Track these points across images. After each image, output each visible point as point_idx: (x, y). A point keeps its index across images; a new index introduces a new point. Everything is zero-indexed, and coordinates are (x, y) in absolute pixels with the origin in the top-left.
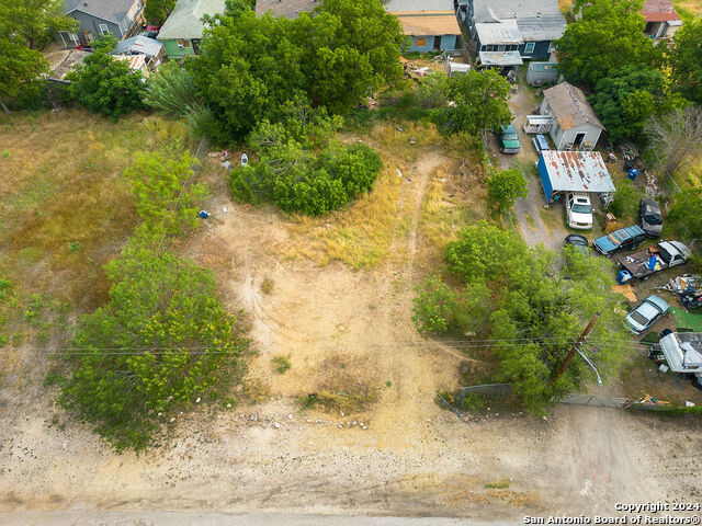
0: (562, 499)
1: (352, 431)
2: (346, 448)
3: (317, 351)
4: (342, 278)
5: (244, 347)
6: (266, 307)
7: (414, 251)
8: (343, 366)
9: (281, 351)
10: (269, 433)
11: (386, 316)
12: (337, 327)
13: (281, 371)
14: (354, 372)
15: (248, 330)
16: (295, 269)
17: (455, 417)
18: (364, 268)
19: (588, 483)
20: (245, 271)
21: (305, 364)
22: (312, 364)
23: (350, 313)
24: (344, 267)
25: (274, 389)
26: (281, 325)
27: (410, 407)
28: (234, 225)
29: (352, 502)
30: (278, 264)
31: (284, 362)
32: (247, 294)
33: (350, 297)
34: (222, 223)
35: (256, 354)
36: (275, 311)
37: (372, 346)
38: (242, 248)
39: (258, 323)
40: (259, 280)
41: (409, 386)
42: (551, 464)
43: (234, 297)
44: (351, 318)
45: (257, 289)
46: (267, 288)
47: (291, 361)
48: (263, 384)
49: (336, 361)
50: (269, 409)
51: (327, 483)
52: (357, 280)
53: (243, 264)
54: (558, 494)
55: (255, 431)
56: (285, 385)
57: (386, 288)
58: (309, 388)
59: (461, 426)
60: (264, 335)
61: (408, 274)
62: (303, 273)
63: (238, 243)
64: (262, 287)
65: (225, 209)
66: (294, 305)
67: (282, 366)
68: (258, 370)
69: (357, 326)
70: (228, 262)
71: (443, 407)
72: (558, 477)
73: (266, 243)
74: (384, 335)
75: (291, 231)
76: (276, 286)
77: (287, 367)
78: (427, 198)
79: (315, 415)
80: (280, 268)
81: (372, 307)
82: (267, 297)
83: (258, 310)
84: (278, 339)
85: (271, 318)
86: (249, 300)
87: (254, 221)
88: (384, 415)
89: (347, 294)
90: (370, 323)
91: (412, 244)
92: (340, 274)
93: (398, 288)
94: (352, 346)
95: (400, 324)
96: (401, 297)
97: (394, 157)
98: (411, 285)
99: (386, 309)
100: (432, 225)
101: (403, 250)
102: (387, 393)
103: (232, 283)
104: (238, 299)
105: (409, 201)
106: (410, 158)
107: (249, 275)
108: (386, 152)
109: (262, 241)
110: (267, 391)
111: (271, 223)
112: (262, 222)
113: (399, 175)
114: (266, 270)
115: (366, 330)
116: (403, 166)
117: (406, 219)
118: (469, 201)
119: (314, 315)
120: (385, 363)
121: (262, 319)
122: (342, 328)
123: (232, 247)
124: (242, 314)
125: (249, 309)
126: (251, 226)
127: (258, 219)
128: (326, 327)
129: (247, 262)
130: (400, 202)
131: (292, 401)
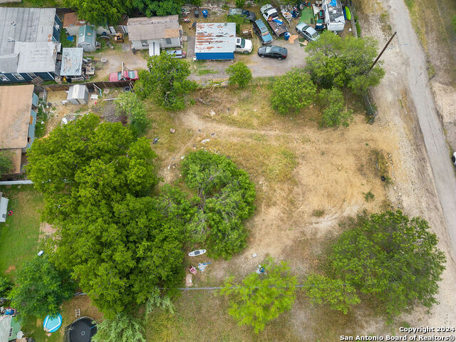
0: (401, 82)
1: (394, 160)
2: (402, 163)
3: (357, 180)
4: (304, 172)
5: (362, 219)
6: (334, 212)
7: (277, 132)
8: (362, 166)
9: (361, 199)
10: (404, 198)
11: (327, 146)
12: (340, 171)
13: (372, 196)
14: (364, 160)
15: (350, 219)
16: (301, 199)
17: (377, 117)
18: (292, 159)
19: (392, 72)
20: (308, 229)
21: (365, 185)
22: (365, 182)
23: (329, 165)
24: (295, 170)
25: (382, 198)
26: (344, 201)
27: (376, 135)
28: (268, 245)
29: (424, 159)
30: (300, 210)
31: (367, 195)
32: (326, 225)
33: (318, 166)
34: (267, 255)
35: (365, 212)
36: (335, 206)
37: (347, 152)
38: (289, 237)
39: (345, 214)
40: (314, 219)
41: (365, 135)
42: (387, 84)
43: (330, 232)
44: (332, 164)
45: (321, 219)
46: (319, 214)
47: (366, 192)
48: (381, 204)
49: (360, 170)
50: (393, 199)
51: (419, 170)
52: (304, 162)
53: (303, 233)
54: (399, 83)
55: (405, 205)
56: (379, 193)
57: (308, 147)
58: (378, 181)
59: (380, 114)
60: (353, 209)
61: (295, 135)
62: (304, 194)
63: (285, 240)
64: (319, 216)
65: (255, 255)
66: (329, 196)
67: (369, 196)
68: (374, 208)
69: (337, 161)
70: (302, 244)
71: (373, 122)
72: (392, 82)
73: (282, 220)
74: (340, 147)
75: (268, 206)
76: (316, 208)
77: (369, 193)
78: (233, 122)
79: (390, 175)
80: (302, 208)
81: (323, 154)
82: (326, 212)
83: (337, 215)
84: (353, 202)
85: (341, 207)
86: (330, 223)
87: (263, 232)
88: (383, 146)
89: (316, 168)
90: (334, 154)
91: (272, 133)
92: (301, 172)
93: (306, 141)
94: (350, 162)
95: (331, 139)
96: (313, 139)
97: (189, 144)
98: (304, 134)
99: (323, 146)
100: (255, 122)
101: (277, 138)
102: (372, 145)
103: (319, 235)
104: (330, 229)
105: (234, 135)
106: (189, 134)
107: (311, 226)
108: (183, 149)
109: (281, 223)
110: (384, 202)
111: (263, 220)
112: (264, 226)
113: (208, 140)
114: (306, 216)
115: (338, 156)
116: (199, 139)
117: (251, 136)
118: (235, 99)
119: (334, 184)
120: (356, 146)
121: (342, 212)
122: (340, 168)
123: (289, 243)
124: (341, 224)
125: (337, 221)
126: (267, 234)
127: (260, 230)
128: (341, 176)
129: (301, 230)
130: (235, 140)
131: (387, 189)
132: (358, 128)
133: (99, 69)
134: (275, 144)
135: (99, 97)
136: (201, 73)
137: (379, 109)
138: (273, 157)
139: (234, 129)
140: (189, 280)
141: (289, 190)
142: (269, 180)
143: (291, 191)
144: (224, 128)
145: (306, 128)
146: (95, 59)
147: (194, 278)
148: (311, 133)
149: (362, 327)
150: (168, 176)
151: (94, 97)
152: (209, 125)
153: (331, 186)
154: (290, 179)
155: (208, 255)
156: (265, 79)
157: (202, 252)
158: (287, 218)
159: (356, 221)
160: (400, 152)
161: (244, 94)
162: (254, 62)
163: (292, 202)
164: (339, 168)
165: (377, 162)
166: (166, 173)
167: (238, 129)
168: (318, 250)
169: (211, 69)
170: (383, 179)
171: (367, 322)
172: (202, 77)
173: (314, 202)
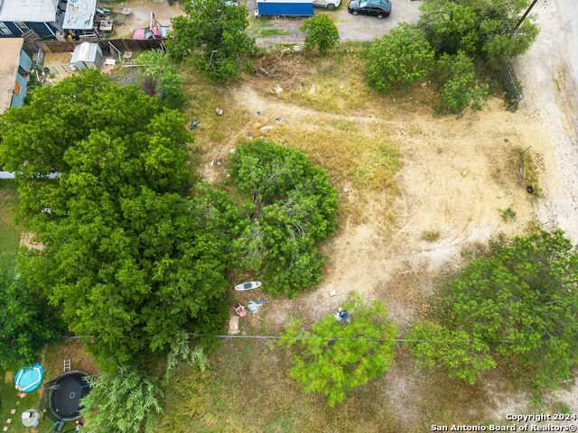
0: (557, 55)
1: (546, 164)
2: (558, 169)
3: (489, 190)
4: (411, 177)
5: (497, 248)
6: (455, 235)
7: (373, 118)
8: (499, 171)
9: (496, 219)
10: (561, 219)
11: (446, 141)
12: (465, 176)
13: (513, 215)
14: (502, 163)
15: (479, 246)
16: (405, 215)
17: (521, 102)
18: (393, 158)
19: (545, 41)
20: (415, 259)
21: (503, 198)
22: (502, 193)
23: (448, 168)
24: (398, 174)
25: (529, 218)
26: (470, 220)
27: (520, 127)
28: (354, 280)
30: (403, 230)
31: (505, 213)
32: (443, 254)
33: (432, 169)
35: (501, 237)
36: (457, 226)
37: (476, 151)
38: (385, 269)
39: (472, 239)
40: (424, 245)
41: (505, 127)
42: (538, 56)
43: (447, 264)
44: (453, 166)
45: (435, 245)
46: (432, 237)
47: (504, 207)
48: (527, 227)
49: (496, 176)
50: (544, 219)
52: (411, 162)
53: (407, 264)
54: (554, 56)
55: (562, 228)
56: (524, 210)
57: (418, 141)
58: (522, 194)
59: (526, 98)
60: (484, 231)
61: (399, 123)
62: (409, 208)
63: (379, 272)
64: (431, 241)
65: (333, 293)
66: (447, 212)
67: (509, 215)
68: (514, 230)
69: (461, 162)
70: (405, 279)
71: (516, 108)
72: (544, 54)
73: (376, 245)
74: (467, 143)
75: (356, 223)
76: (428, 229)
77: (509, 211)
78: (308, 103)
79: (540, 185)
80: (406, 228)
81: (440, 151)
82: (442, 235)
83: (458, 240)
84: (484, 221)
85: (464, 229)
86: (447, 251)
87: (346, 260)
89: (429, 171)
90: (456, 153)
91: (366, 120)
92: (406, 177)
93: (416, 132)
94: (480, 165)
95: (452, 131)
96: (425, 130)
97: (243, 132)
98: (413, 123)
99: (440, 141)
100: (341, 104)
101: (373, 127)
102: (514, 142)
103: (430, 269)
104: (449, 260)
105: (309, 121)
106: (244, 117)
107: (419, 255)
108: (234, 139)
109: (373, 248)
110: (532, 223)
111: (348, 243)
112: (348, 252)
113: (271, 127)
114: (411, 240)
115: (462, 156)
116: (258, 124)
117: (334, 123)
118: (313, 70)
119: (456, 194)
120: (489, 142)
121: (467, 236)
122: (465, 173)
123: (386, 277)
124: (465, 254)
125: (459, 249)
126: (353, 263)
127: (343, 257)
128: (467, 185)
129: (404, 259)
130: (310, 128)
131: (535, 204)
132: (493, 118)
133: (120, 25)
134: (369, 135)
135: (116, 63)
136: (264, 34)
137: (524, 91)
138: (366, 154)
139: (309, 113)
140: (234, 325)
141: (388, 201)
142: (358, 186)
143: (390, 204)
144: (295, 111)
145: (416, 115)
146: (114, 11)
147: (242, 322)
148: (423, 121)
149: (494, 406)
150: (210, 175)
151: (110, 61)
152: (273, 105)
153: (451, 198)
154: (389, 186)
155: (264, 290)
156: (357, 44)
157: (255, 285)
158: (384, 241)
159: (488, 250)
160: (555, 153)
161: (326, 64)
162: (342, 21)
163: (391, 220)
164: (463, 174)
165: (521, 165)
166: (207, 171)
167: (315, 113)
168: (428, 290)
169: (279, 28)
170: (530, 190)
171: (501, 399)
172: (265, 39)
173: (425, 220)
